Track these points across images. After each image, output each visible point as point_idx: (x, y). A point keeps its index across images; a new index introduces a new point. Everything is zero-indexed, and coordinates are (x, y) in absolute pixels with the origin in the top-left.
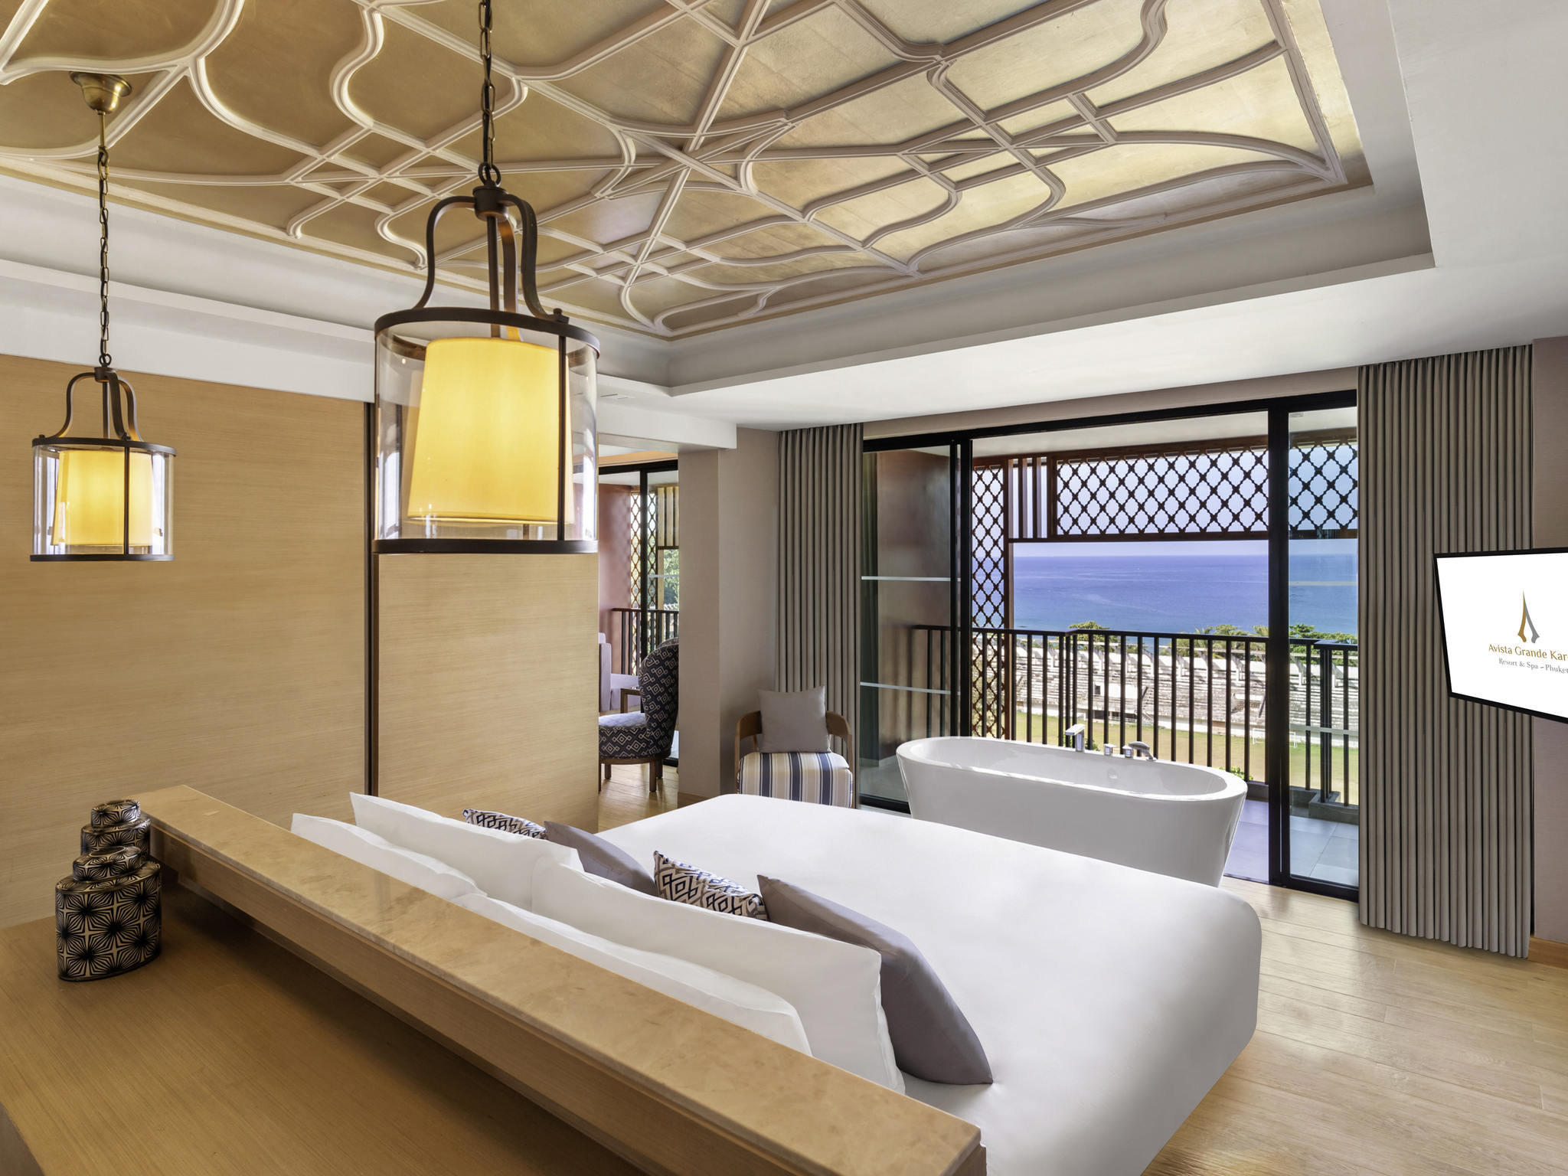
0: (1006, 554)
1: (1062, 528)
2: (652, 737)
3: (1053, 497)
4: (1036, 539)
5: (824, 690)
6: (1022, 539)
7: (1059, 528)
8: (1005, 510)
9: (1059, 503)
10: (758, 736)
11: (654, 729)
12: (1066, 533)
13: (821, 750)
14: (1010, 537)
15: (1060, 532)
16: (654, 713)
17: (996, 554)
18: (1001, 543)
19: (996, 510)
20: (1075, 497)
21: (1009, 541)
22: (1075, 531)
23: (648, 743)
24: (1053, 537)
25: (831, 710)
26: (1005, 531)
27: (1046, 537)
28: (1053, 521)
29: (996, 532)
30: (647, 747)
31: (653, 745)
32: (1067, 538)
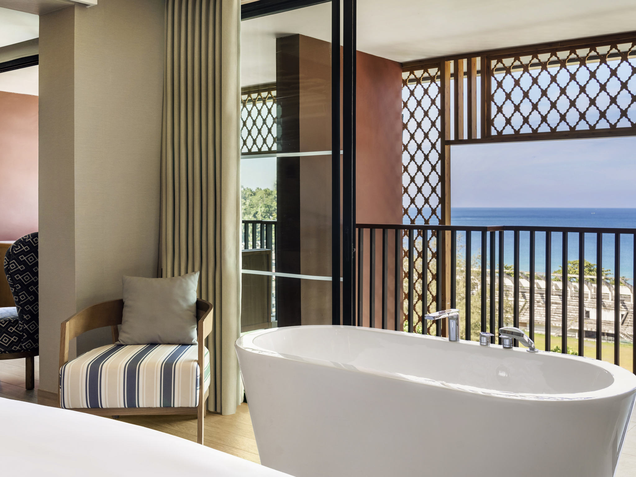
0: (442, 157)
1: (495, 129)
2: (24, 330)
3: (488, 98)
4: (471, 140)
5: (197, 276)
6: (458, 141)
7: (493, 128)
8: (442, 112)
9: (493, 103)
10: (119, 326)
11: (27, 322)
12: (500, 133)
13: (186, 342)
14: (446, 139)
15: (494, 133)
16: (26, 304)
17: (434, 157)
18: (438, 146)
19: (434, 113)
20: (508, 96)
21: (446, 143)
22: (508, 131)
23: (20, 337)
24: (487, 138)
25: (204, 298)
26: (442, 134)
27: (480, 138)
28: (487, 122)
29: (434, 135)
30: (19, 341)
31: (26, 340)
32: (501, 138)
